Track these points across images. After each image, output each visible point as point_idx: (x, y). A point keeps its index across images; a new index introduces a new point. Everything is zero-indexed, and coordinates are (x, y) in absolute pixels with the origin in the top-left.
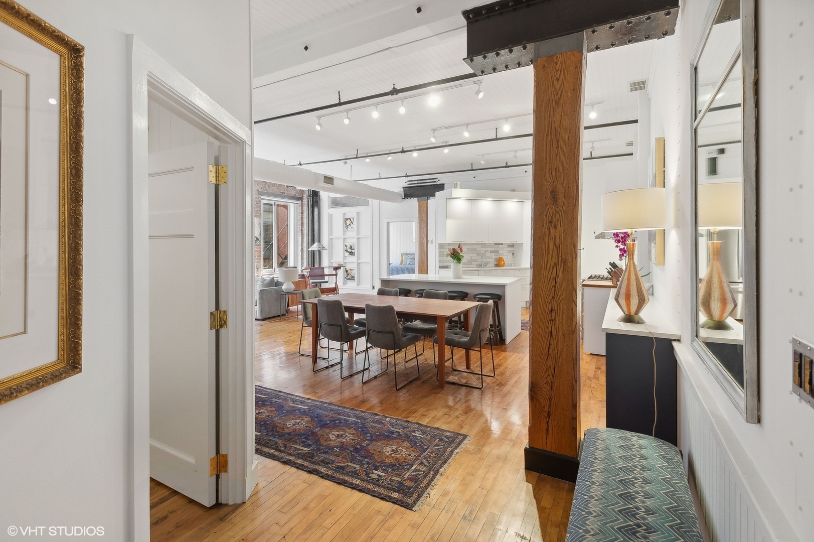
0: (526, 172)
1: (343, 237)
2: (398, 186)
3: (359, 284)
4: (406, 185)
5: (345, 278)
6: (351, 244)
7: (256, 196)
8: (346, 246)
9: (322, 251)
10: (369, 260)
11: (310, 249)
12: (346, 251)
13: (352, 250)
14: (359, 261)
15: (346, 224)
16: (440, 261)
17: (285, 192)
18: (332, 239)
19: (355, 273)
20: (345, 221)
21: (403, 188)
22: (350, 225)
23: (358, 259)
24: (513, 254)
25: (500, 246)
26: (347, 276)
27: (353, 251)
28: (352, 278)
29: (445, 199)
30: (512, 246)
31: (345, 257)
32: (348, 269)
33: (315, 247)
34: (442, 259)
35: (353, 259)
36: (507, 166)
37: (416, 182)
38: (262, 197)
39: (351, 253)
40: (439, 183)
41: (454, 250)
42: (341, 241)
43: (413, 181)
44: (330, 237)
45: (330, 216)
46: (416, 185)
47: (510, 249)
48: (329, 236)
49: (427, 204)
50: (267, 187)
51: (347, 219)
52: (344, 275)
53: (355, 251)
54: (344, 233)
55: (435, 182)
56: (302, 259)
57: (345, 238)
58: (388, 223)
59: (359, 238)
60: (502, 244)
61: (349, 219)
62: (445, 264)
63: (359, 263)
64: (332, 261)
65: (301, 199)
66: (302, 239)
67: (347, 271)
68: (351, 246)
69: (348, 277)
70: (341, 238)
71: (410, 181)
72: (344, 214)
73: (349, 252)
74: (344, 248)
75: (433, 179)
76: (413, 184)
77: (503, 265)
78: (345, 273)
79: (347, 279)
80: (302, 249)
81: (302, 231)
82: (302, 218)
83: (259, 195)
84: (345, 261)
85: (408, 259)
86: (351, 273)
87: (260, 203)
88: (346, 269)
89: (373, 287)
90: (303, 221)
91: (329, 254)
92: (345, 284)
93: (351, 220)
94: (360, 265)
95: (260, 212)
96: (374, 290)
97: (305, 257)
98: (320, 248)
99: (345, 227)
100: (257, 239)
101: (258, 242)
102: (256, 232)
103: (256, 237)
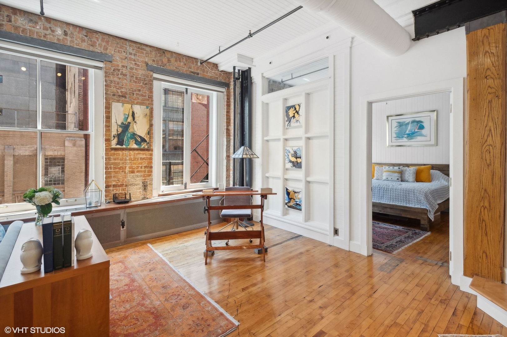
1: (282, 138)
3: (308, 218)
5: (286, 204)
6: (295, 149)
7: (143, 72)
8: (288, 152)
9: (254, 159)
10: (327, 177)
11: (233, 156)
12: (288, 160)
13: (297, 158)
14: (308, 179)
15: (288, 115)
17: (198, 71)
18: (267, 141)
19: (301, 197)
20: (287, 112)
21: (416, 13)
22: (294, 117)
23: (307, 174)
26: (289, 202)
27: (299, 160)
28: (297, 207)
32: (290, 189)
33: (240, 153)
35: (298, 174)
38: (155, 75)
39: (297, 165)
42: (280, 144)
44: (266, 138)
45: (266, 106)
48: (263, 137)
50: (165, 60)
51: (290, 108)
52: (284, 200)
53: (303, 161)
54: (285, 129)
56: (228, 170)
57: (286, 140)
58: (370, 104)
59: (309, 139)
61: (294, 106)
63: (309, 182)
64: (267, 175)
65: (227, 85)
66: (228, 141)
67: (288, 194)
68: (295, 152)
69: (291, 204)
70: (278, 140)
72: (285, 100)
73: (293, 162)
74: (284, 155)
78: (286, 196)
79: (289, 207)
80: (228, 157)
81: (228, 130)
82: (228, 112)
83: (149, 72)
84: (286, 177)
85: (386, 171)
86: (295, 198)
87: (152, 85)
88: (287, 189)
89: (336, 232)
90: (230, 116)
91: (262, 165)
92: (285, 214)
93: (295, 109)
94: (311, 185)
95: (151, 97)
96: (336, 237)
97: (232, 167)
98: (247, 154)
99: (287, 121)
100: (143, 140)
101: (144, 145)
102: (140, 129)
103: (140, 137)
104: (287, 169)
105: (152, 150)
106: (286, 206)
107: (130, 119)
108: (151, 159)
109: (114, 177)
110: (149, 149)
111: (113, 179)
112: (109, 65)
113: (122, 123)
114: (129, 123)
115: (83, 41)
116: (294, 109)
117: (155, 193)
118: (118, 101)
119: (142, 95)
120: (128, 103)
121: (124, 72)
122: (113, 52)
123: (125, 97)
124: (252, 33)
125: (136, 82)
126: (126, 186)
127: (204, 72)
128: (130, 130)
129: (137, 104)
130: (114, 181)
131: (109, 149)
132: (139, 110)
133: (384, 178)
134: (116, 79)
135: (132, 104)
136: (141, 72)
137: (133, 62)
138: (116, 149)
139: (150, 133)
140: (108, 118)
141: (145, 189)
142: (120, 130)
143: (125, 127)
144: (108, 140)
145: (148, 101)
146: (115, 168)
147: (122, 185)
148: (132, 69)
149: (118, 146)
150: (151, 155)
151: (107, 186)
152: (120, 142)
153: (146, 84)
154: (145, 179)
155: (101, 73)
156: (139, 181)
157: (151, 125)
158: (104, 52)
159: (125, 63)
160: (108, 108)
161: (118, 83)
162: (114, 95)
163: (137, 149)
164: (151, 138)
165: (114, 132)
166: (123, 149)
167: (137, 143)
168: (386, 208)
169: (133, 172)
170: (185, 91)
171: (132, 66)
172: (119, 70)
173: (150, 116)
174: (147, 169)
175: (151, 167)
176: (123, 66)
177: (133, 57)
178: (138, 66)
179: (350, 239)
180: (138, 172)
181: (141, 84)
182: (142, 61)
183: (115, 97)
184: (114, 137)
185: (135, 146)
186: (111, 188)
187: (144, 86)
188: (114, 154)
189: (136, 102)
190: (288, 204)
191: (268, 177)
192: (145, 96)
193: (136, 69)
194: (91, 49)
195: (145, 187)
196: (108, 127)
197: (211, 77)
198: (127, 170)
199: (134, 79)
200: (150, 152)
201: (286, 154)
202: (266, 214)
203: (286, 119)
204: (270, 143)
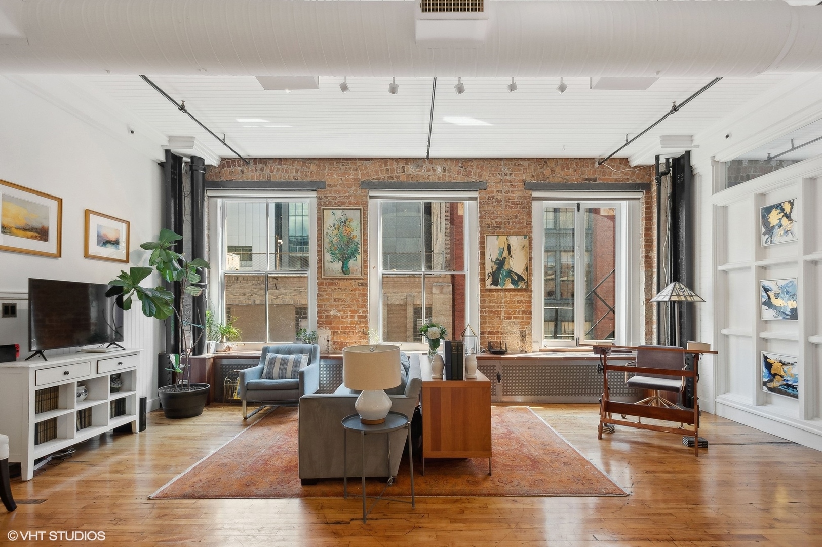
1: (754, 264)
5: (765, 384)
6: (782, 284)
7: (520, 193)
8: (767, 290)
9: (698, 304)
11: (656, 298)
13: (786, 301)
14: (812, 340)
15: (766, 223)
17: (596, 176)
18: (726, 272)
19: (797, 375)
20: (764, 217)
22: (780, 224)
23: (810, 331)
26: (771, 381)
27: (791, 306)
28: (788, 391)
31: (763, 324)
32: (772, 358)
33: (665, 294)
35: (790, 330)
38: (535, 194)
39: (787, 314)
42: (751, 277)
44: (720, 268)
45: (721, 212)
48: (715, 265)
50: (547, 172)
51: (768, 210)
52: (760, 376)
53: (798, 305)
54: (761, 250)
56: (648, 322)
57: (764, 268)
59: (813, 264)
61: (778, 206)
63: (813, 345)
64: (725, 332)
65: (645, 186)
66: (649, 276)
67: (769, 366)
68: (784, 290)
69: (775, 384)
70: (747, 269)
72: (761, 196)
73: (778, 310)
74: (759, 296)
78: (764, 370)
79: (770, 389)
80: (648, 300)
81: (648, 258)
82: (648, 229)
83: (527, 192)
84: (764, 335)
86: (783, 374)
87: (530, 207)
88: (766, 358)
90: (651, 236)
91: (714, 314)
92: (762, 401)
93: (782, 211)
95: (529, 224)
97: (655, 318)
98: (678, 295)
99: (764, 234)
100: (520, 278)
101: (521, 285)
102: (516, 265)
103: (517, 274)
104: (766, 321)
105: (531, 291)
106: (765, 388)
107: (505, 254)
108: (530, 302)
109: (489, 322)
110: (528, 290)
111: (488, 325)
112: (483, 193)
113: (497, 259)
114: (505, 258)
115: (459, 173)
117: (535, 347)
118: (493, 234)
119: (519, 223)
120: (503, 233)
121: (499, 198)
122: (487, 178)
123: (500, 228)
124: (677, 104)
125: (511, 208)
126: (502, 334)
127: (604, 175)
128: (506, 267)
129: (514, 234)
130: (489, 327)
131: (484, 290)
132: (516, 241)
134: (491, 208)
135: (508, 234)
136: (517, 194)
137: (509, 184)
138: (490, 290)
139: (528, 269)
140: (483, 254)
141: (523, 340)
142: (495, 267)
143: (501, 263)
144: (482, 280)
145: (526, 229)
146: (490, 312)
147: (497, 333)
148: (507, 192)
149: (493, 287)
150: (530, 297)
151: (482, 333)
152: (495, 282)
153: (523, 208)
154: (524, 328)
155: (475, 204)
156: (516, 329)
157: (530, 259)
158: (478, 180)
159: (501, 187)
160: (483, 243)
161: (493, 213)
162: (488, 227)
163: (514, 290)
164: (530, 275)
165: (489, 270)
166: (498, 290)
167: (514, 282)
169: (509, 318)
170: (576, 207)
171: (507, 189)
172: (493, 197)
173: (529, 248)
174: (525, 315)
175: (531, 313)
176: (498, 192)
177: (508, 178)
178: (514, 186)
180: (515, 318)
181: (518, 209)
182: (519, 181)
183: (489, 230)
184: (489, 276)
185: (511, 286)
186: (486, 335)
187: (521, 210)
188: (489, 296)
189: (511, 231)
190: (768, 385)
191: (726, 336)
192: (523, 223)
193: (512, 191)
194: (467, 179)
195: (523, 337)
196: (483, 265)
197: (616, 180)
198: (503, 315)
199: (510, 204)
200: (529, 294)
201: (764, 294)
202: (723, 399)
203: (764, 230)
204: (732, 276)
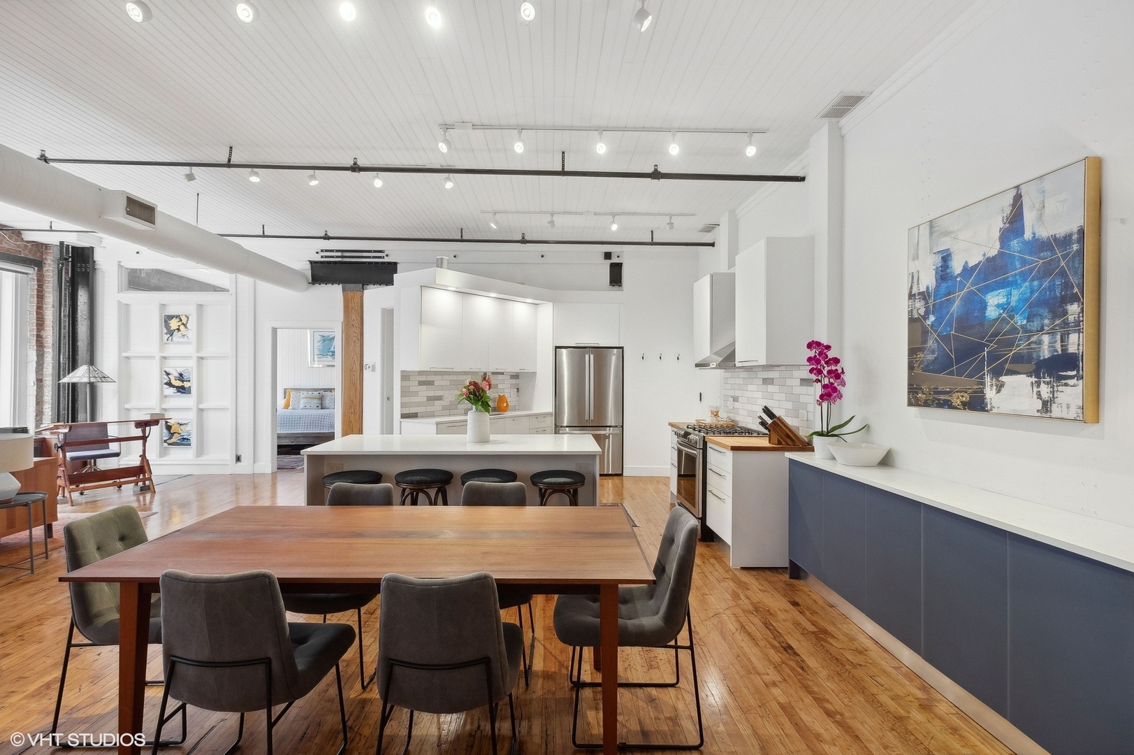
0: (542, 256)
1: (158, 355)
2: (300, 256)
3: (200, 452)
4: (318, 258)
5: (165, 441)
6: (180, 370)
8: (168, 374)
10: (227, 403)
11: (63, 381)
12: (169, 384)
13: (183, 381)
14: (201, 406)
15: (168, 326)
16: (403, 405)
18: (128, 358)
19: (191, 430)
20: (166, 321)
21: (311, 262)
22: (178, 329)
23: (200, 399)
24: (518, 389)
25: (500, 377)
26: (170, 438)
27: (186, 385)
28: (184, 442)
29: (419, 288)
30: (515, 376)
31: (164, 397)
32: (171, 422)
33: (80, 375)
34: (407, 400)
35: (183, 401)
36: (524, 241)
37: (339, 254)
39: (182, 390)
40: (386, 260)
41: (475, 384)
42: (155, 364)
43: (332, 251)
44: (124, 354)
45: (125, 309)
46: (340, 259)
47: (514, 381)
48: (120, 351)
49: (362, 297)
51: (171, 317)
52: (162, 437)
53: (193, 385)
54: (162, 345)
55: (380, 257)
57: (164, 358)
58: (275, 330)
59: (202, 358)
60: (502, 373)
61: (178, 317)
62: (413, 410)
63: (202, 410)
64: (127, 406)
65: (37, 263)
66: (40, 356)
67: (169, 428)
68: (181, 375)
69: (174, 440)
70: (152, 357)
71: (326, 251)
72: (163, 306)
73: (177, 387)
74: (161, 378)
75: (375, 251)
76: (333, 257)
77: (505, 410)
78: (165, 431)
79: (169, 444)
80: (40, 381)
81: (39, 337)
82: (40, 308)
84: (163, 406)
85: (303, 398)
86: (180, 432)
88: (165, 423)
89: (238, 459)
91: (118, 392)
92: (164, 455)
93: (181, 320)
94: (205, 413)
96: (239, 464)
97: (47, 398)
98: (95, 377)
99: (166, 334)
104: (166, 396)
106: (165, 444)
116: (178, 320)
133: (301, 406)
168: (298, 437)
179: (254, 462)
190: (168, 441)
191: (129, 411)
201: (165, 377)
202: (127, 461)
203: (166, 331)
204: (132, 361)
